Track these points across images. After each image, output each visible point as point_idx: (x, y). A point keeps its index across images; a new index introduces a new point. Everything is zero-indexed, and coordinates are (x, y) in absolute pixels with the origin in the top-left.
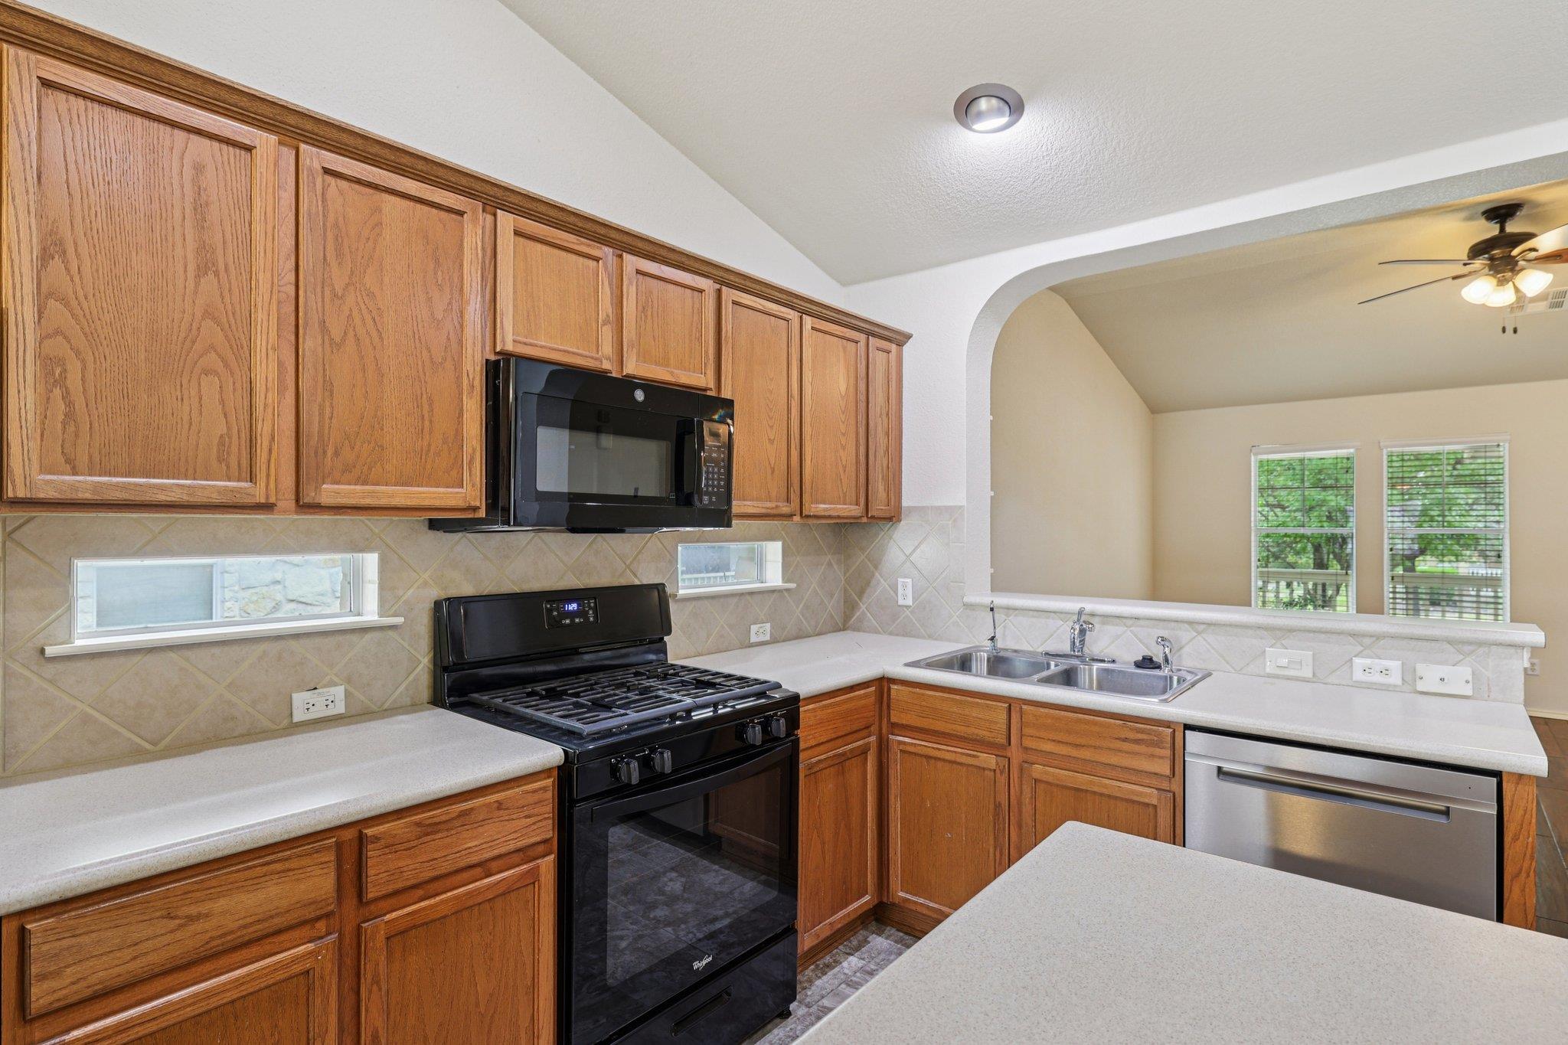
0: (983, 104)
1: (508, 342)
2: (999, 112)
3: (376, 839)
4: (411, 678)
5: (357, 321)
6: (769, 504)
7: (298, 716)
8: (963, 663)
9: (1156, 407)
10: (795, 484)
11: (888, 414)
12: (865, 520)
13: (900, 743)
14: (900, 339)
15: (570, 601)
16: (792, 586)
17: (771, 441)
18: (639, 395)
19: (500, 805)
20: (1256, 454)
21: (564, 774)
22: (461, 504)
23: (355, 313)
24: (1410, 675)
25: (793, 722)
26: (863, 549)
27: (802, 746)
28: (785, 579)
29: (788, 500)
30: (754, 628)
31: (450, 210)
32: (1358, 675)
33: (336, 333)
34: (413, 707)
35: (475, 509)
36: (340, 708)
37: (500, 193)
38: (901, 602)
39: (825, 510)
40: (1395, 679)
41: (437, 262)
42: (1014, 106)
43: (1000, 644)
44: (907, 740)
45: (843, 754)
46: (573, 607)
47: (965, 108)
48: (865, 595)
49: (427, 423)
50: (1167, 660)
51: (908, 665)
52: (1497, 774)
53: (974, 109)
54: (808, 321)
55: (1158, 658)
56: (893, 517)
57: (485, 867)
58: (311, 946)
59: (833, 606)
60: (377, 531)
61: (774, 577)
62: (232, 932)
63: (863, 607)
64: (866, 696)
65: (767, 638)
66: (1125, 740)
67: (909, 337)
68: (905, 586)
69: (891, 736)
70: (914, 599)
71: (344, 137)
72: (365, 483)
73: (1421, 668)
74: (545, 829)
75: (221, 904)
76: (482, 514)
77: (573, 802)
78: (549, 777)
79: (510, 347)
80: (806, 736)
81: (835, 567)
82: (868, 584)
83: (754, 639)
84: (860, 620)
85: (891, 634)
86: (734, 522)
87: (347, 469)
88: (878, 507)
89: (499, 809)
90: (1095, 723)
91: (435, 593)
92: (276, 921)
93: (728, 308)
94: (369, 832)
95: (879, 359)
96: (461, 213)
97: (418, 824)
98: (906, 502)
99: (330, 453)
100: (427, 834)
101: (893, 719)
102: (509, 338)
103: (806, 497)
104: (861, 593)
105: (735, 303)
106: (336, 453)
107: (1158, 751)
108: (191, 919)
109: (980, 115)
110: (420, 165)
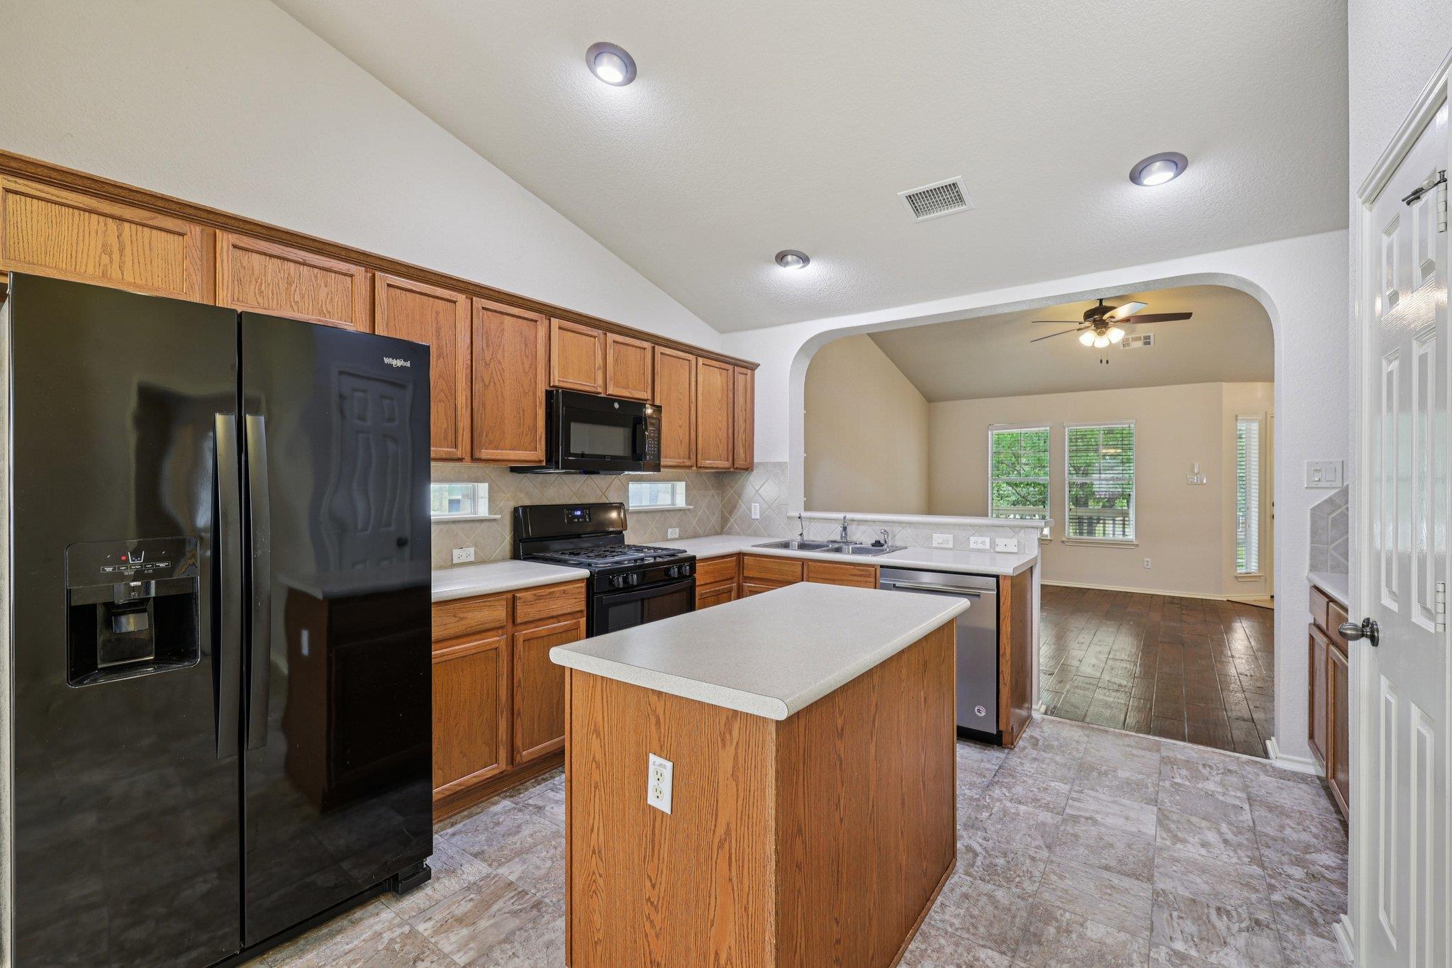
0: (789, 258)
1: (556, 380)
2: (798, 262)
3: (520, 598)
4: (502, 546)
5: (494, 375)
6: (679, 461)
7: (455, 561)
8: (786, 545)
9: (931, 398)
10: (693, 450)
11: (745, 410)
12: (732, 470)
13: (749, 586)
14: (752, 367)
15: (577, 510)
16: (692, 507)
17: (681, 427)
18: (616, 406)
19: (564, 592)
20: (992, 430)
21: (590, 582)
22: (537, 459)
23: (494, 372)
24: (993, 544)
25: (693, 569)
26: (732, 487)
27: (697, 583)
28: (687, 503)
29: (689, 458)
30: (670, 531)
31: (532, 320)
32: (972, 546)
33: (487, 382)
34: (503, 560)
35: (541, 461)
36: (472, 558)
37: (552, 310)
38: (753, 517)
39: (711, 464)
40: (987, 546)
41: (526, 345)
42: (805, 260)
43: (805, 538)
44: (752, 585)
45: (719, 591)
46: (578, 513)
47: (781, 258)
48: (734, 514)
49: (522, 421)
50: (885, 542)
51: (752, 546)
52: (997, 577)
53: (785, 260)
54: (701, 360)
55: (882, 542)
56: (749, 468)
57: (557, 618)
58: (498, 638)
59: (714, 520)
60: (487, 472)
61: (681, 502)
62: (473, 627)
63: (732, 521)
64: (730, 562)
65: (677, 536)
66: (855, 575)
67: (758, 365)
68: (755, 507)
69: (744, 584)
70: (761, 515)
71: (491, 293)
72: (497, 449)
73: (998, 541)
74: (582, 606)
75: (470, 615)
76: (544, 464)
77: (594, 594)
78: (583, 582)
79: (557, 384)
80: (700, 578)
81: (716, 497)
82: (735, 507)
83: (670, 536)
84: (730, 528)
85: (748, 535)
86: (662, 469)
87: (491, 442)
88: (740, 462)
89: (564, 593)
90: (842, 568)
91: (512, 504)
92: (488, 625)
93: (658, 356)
94: (518, 595)
95: (740, 379)
96: (536, 321)
97: (535, 595)
98: (756, 460)
99: (485, 434)
100: (538, 600)
101: (745, 575)
102: (556, 379)
103: (699, 456)
104: (731, 513)
105: (662, 353)
106: (487, 436)
107: (868, 579)
108: (462, 619)
109: (787, 264)
110: (520, 301)
